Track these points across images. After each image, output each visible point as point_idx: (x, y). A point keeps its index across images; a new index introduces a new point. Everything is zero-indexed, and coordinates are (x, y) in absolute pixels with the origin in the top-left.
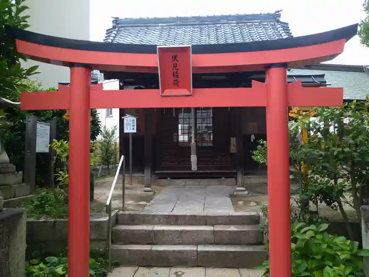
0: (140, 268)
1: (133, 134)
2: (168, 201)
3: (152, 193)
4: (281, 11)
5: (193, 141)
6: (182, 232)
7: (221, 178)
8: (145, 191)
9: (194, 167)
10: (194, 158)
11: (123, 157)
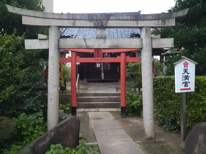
0: (86, 109)
1: (78, 65)
2: (93, 90)
3: (87, 88)
4: (141, 11)
5: (102, 68)
6: (99, 98)
7: (113, 82)
8: (85, 87)
9: (103, 78)
10: (103, 75)
11: (79, 74)
